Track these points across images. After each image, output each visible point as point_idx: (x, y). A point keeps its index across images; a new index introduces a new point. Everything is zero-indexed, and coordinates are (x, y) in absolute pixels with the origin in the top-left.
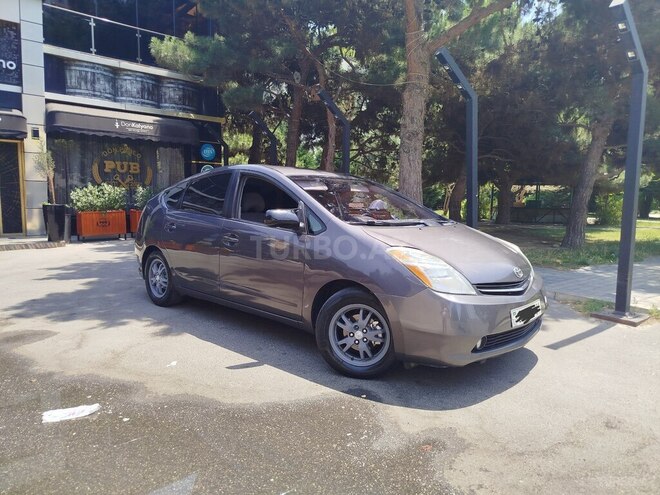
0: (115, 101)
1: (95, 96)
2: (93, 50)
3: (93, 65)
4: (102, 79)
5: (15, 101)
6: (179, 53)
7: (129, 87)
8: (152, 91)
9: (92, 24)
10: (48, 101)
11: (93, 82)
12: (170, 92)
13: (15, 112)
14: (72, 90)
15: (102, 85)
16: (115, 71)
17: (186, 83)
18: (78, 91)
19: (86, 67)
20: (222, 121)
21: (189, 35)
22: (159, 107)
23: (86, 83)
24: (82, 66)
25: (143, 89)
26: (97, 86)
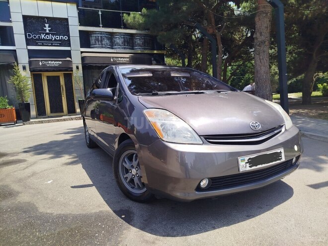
0: (112, 48)
1: (102, 47)
2: (101, 25)
3: (101, 33)
4: (105, 39)
5: (68, 54)
6: (136, 19)
7: (118, 41)
8: (129, 41)
9: (100, 13)
10: (82, 52)
11: (101, 41)
12: (138, 41)
13: (68, 59)
14: (93, 46)
15: (106, 41)
16: (112, 34)
17: (146, 35)
18: (95, 46)
19: (98, 34)
20: (165, 52)
21: (144, 10)
22: (133, 49)
23: (98, 42)
24: (96, 34)
25: (124, 41)
26: (103, 43)
